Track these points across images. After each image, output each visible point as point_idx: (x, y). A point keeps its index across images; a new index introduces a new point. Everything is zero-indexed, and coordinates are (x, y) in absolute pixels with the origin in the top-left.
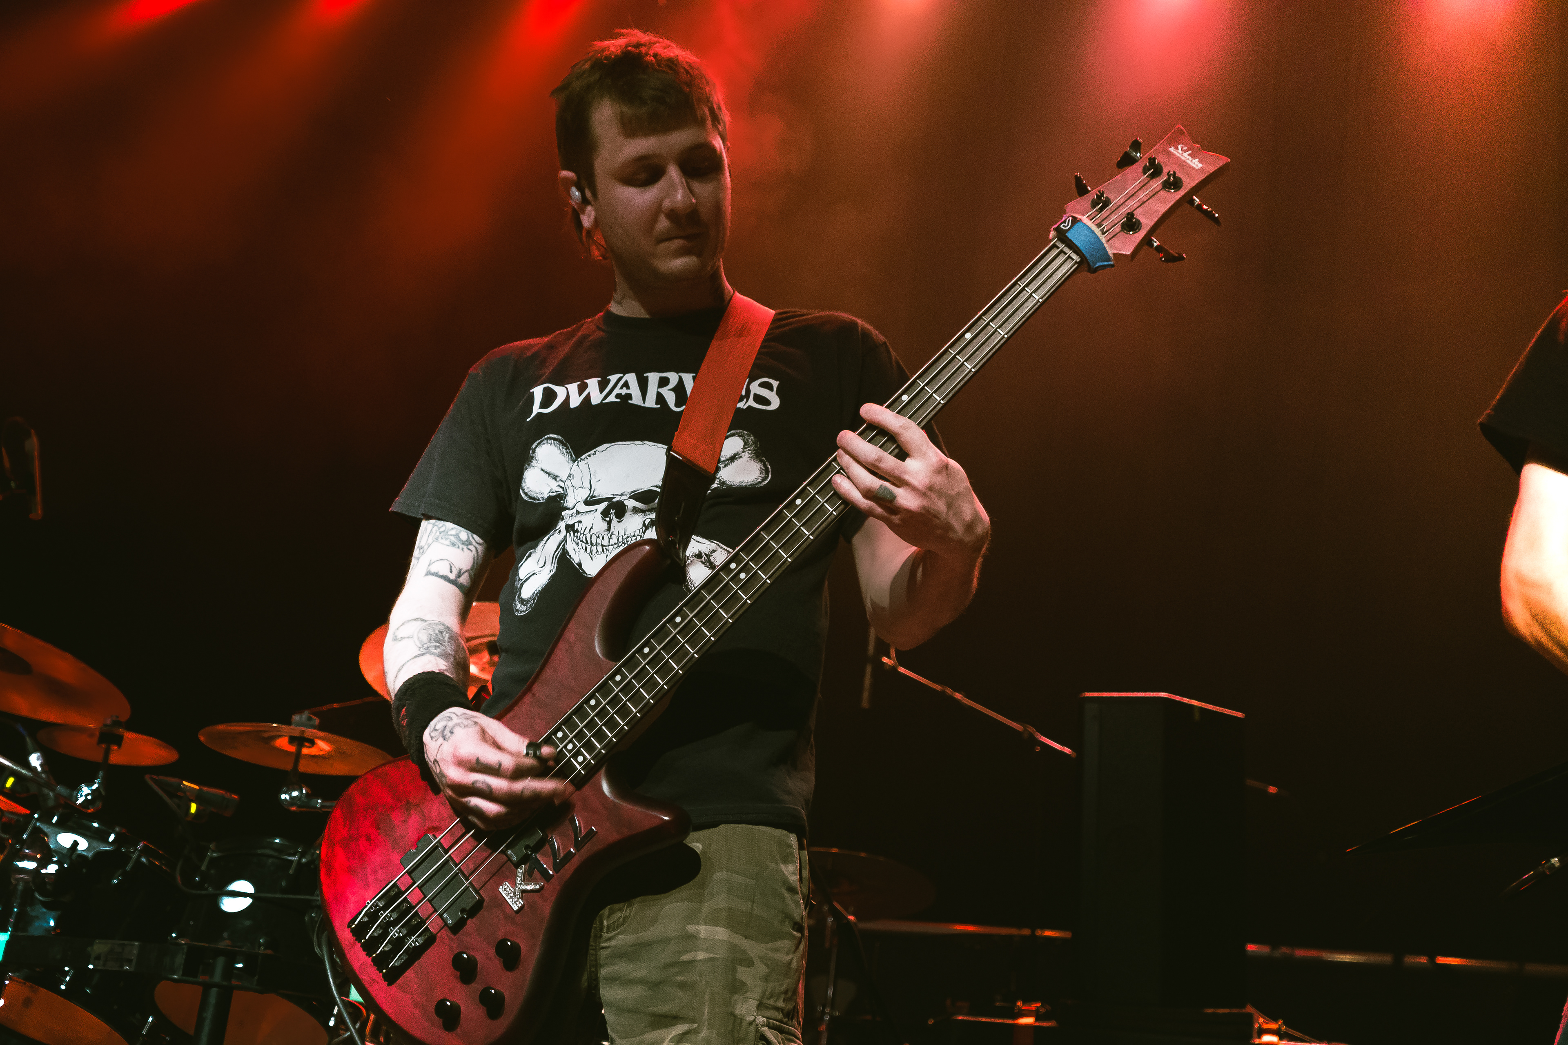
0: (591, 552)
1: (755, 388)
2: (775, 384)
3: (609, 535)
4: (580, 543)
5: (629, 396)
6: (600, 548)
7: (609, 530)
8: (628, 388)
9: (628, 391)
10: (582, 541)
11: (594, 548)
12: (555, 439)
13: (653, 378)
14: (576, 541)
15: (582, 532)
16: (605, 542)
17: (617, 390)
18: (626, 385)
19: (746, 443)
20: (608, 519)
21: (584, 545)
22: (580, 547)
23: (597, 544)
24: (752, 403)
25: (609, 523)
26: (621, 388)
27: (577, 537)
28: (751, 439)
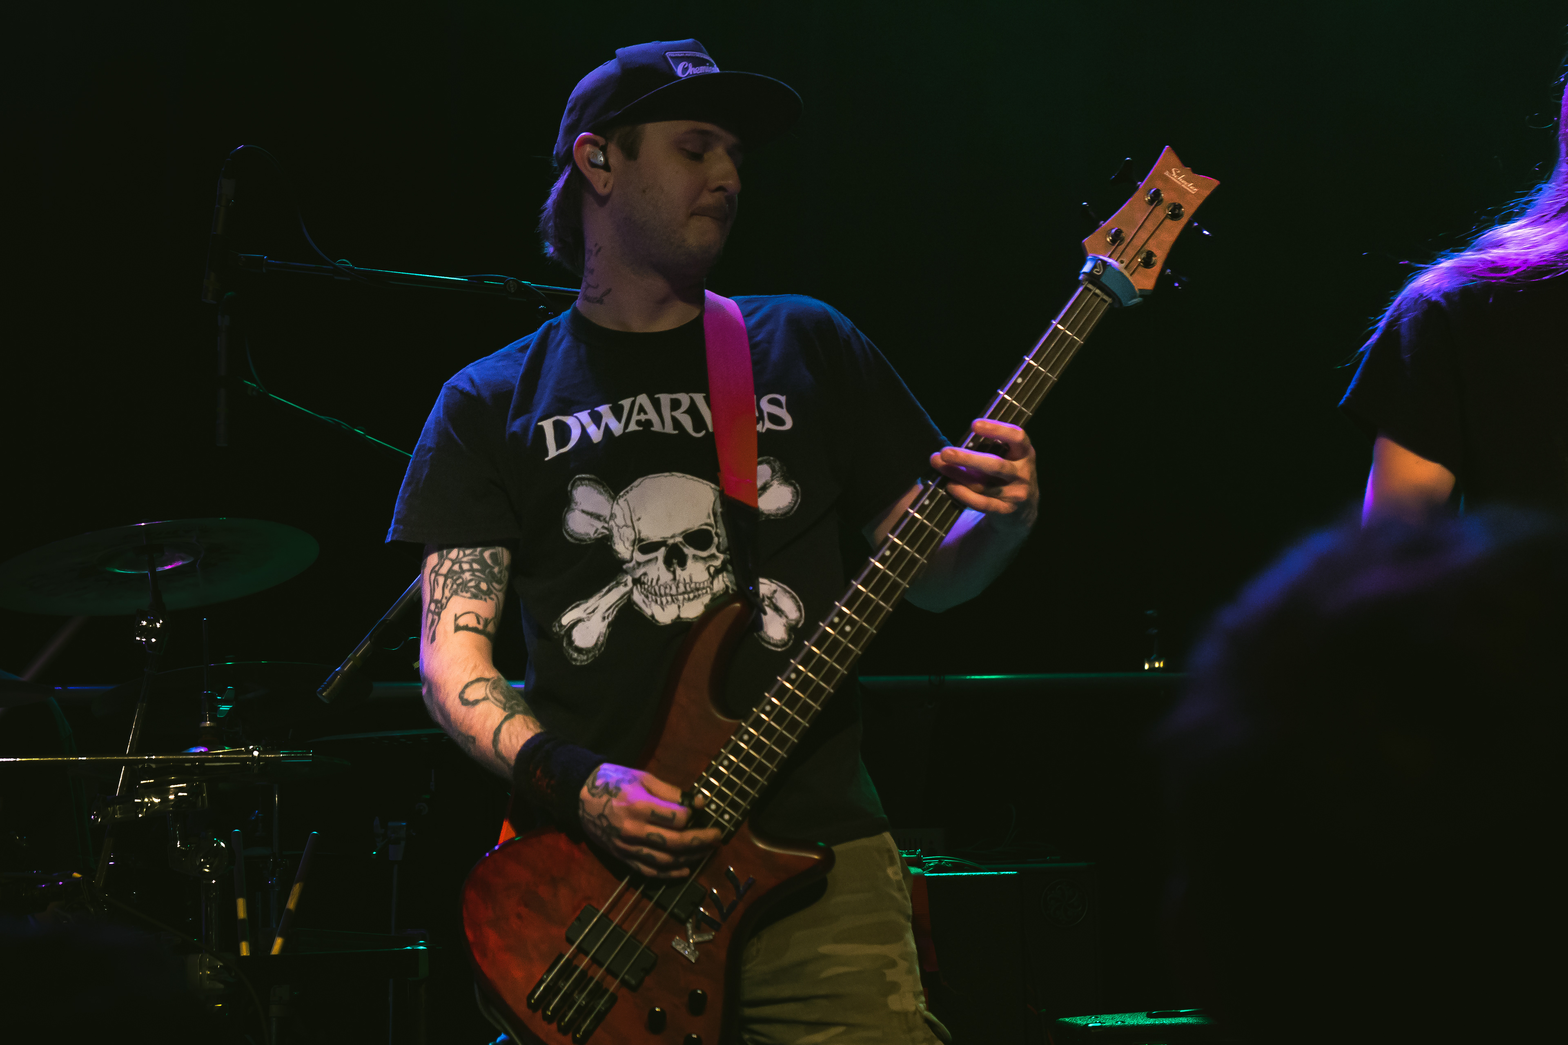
0: (662, 602)
1: (767, 407)
2: (783, 399)
3: (676, 584)
4: (650, 596)
5: (648, 423)
6: (669, 598)
7: (674, 579)
8: (646, 413)
9: (646, 417)
10: (651, 593)
11: (664, 600)
12: (589, 479)
13: (665, 399)
14: (645, 592)
15: (649, 584)
16: (674, 591)
17: (635, 417)
18: (642, 410)
19: (773, 470)
20: (672, 569)
21: (654, 597)
22: (650, 599)
23: (666, 595)
24: (768, 425)
25: (674, 573)
26: (639, 414)
27: (645, 589)
28: (777, 465)
